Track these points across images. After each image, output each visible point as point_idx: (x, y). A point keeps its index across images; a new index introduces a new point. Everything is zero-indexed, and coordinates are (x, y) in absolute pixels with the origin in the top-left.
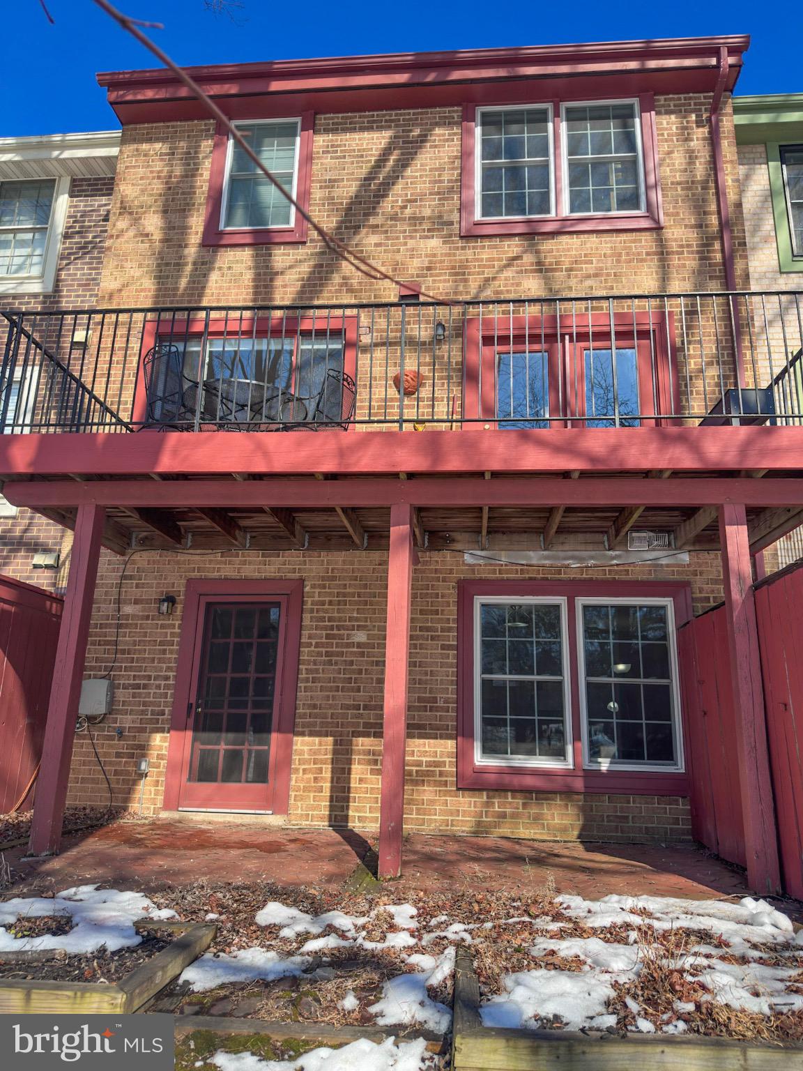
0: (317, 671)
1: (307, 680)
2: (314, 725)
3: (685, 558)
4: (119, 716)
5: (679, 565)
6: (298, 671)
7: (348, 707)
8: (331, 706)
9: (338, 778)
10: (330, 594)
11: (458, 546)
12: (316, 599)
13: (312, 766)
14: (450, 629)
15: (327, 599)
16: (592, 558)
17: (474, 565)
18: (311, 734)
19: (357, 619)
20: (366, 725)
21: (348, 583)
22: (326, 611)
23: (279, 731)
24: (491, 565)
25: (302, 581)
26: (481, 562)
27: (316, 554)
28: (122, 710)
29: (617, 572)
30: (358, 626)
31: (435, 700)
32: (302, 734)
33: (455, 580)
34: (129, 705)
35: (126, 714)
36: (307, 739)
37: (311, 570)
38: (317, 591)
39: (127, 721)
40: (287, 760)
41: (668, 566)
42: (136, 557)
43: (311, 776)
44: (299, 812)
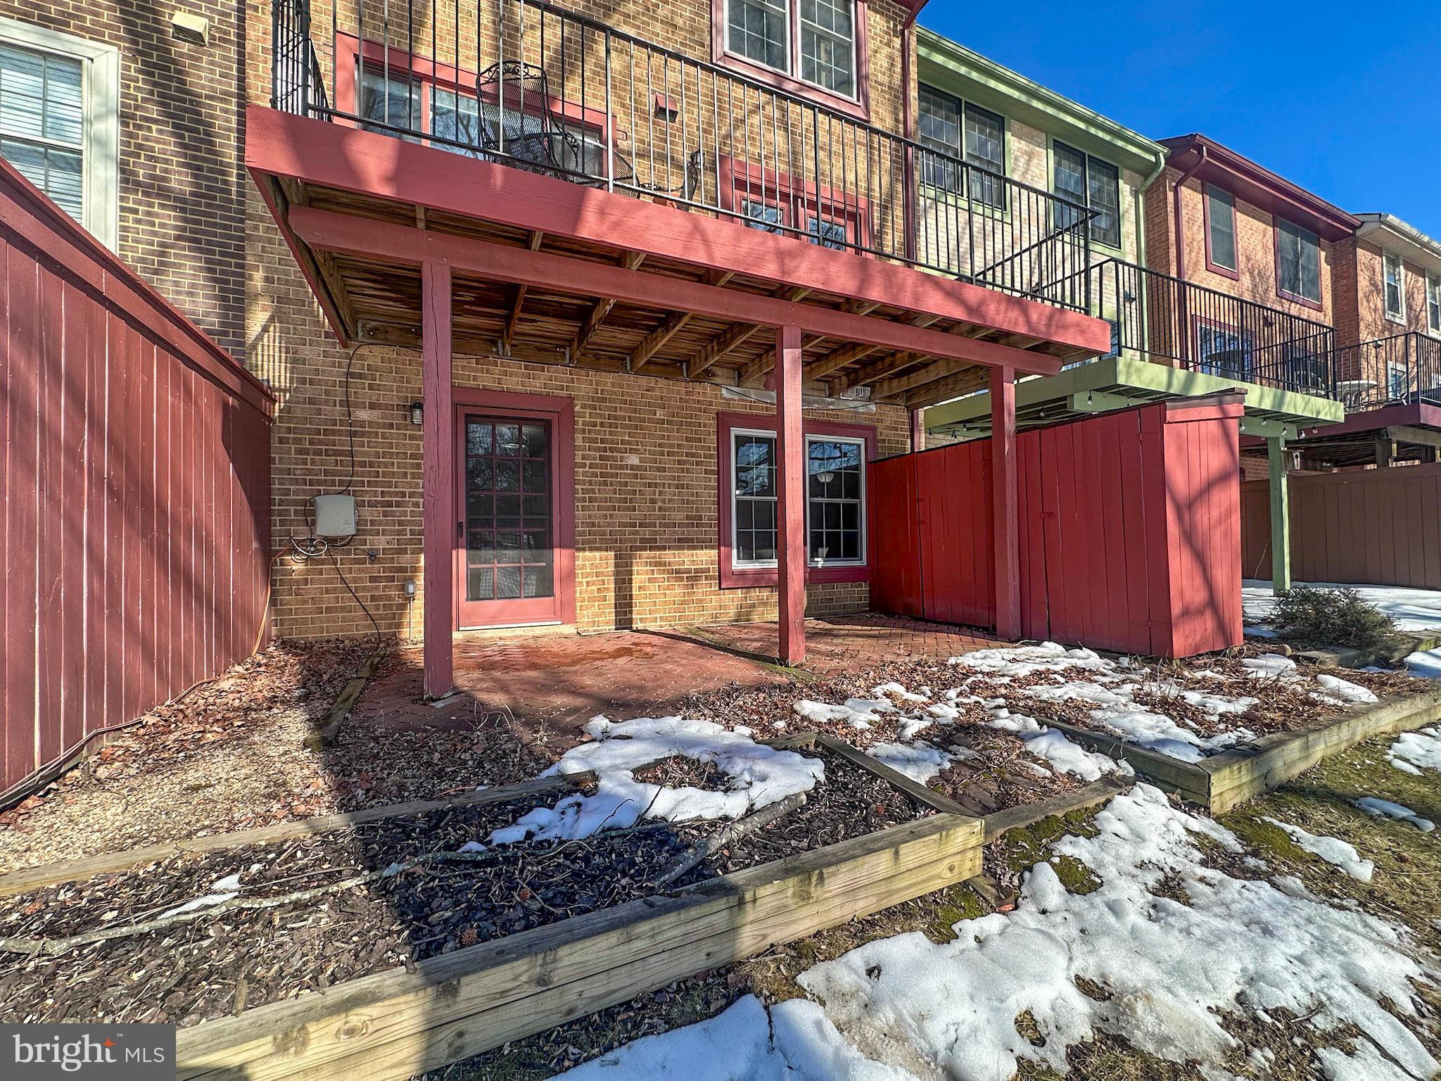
0: (593, 491)
1: (584, 500)
2: (594, 541)
3: (873, 408)
4: (368, 537)
5: (870, 414)
6: (575, 491)
7: (625, 524)
8: (609, 525)
9: (620, 588)
10: (601, 416)
11: (718, 380)
12: (587, 419)
13: (595, 578)
14: (711, 456)
15: (599, 421)
16: (816, 402)
17: (729, 399)
18: (591, 549)
19: (629, 443)
20: (642, 540)
21: (618, 405)
22: (598, 433)
23: (561, 547)
24: (743, 400)
25: (571, 400)
26: (736, 397)
27: (583, 372)
28: (371, 530)
29: (832, 416)
30: (630, 449)
31: (700, 518)
32: (584, 550)
33: (715, 412)
34: (379, 525)
35: (378, 534)
36: (588, 554)
37: (579, 389)
38: (588, 411)
39: (380, 542)
40: (570, 575)
41: (863, 413)
42: (364, 351)
43: (595, 588)
44: (586, 619)
